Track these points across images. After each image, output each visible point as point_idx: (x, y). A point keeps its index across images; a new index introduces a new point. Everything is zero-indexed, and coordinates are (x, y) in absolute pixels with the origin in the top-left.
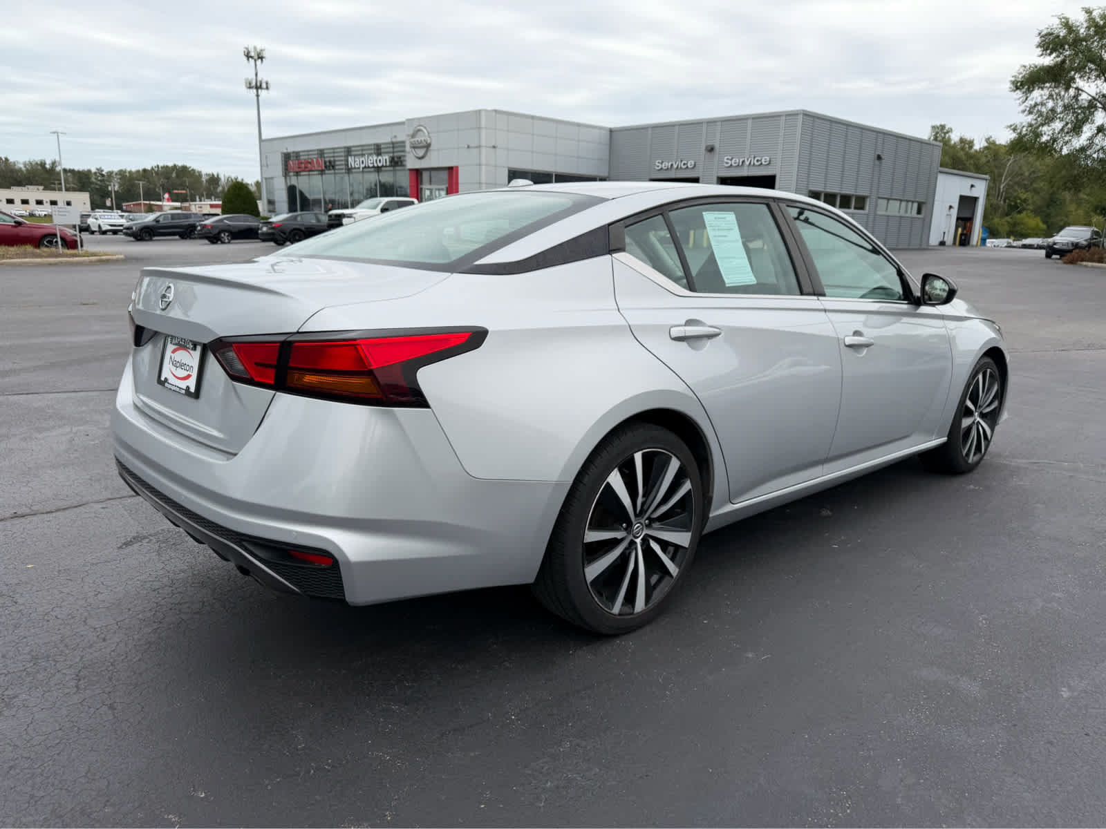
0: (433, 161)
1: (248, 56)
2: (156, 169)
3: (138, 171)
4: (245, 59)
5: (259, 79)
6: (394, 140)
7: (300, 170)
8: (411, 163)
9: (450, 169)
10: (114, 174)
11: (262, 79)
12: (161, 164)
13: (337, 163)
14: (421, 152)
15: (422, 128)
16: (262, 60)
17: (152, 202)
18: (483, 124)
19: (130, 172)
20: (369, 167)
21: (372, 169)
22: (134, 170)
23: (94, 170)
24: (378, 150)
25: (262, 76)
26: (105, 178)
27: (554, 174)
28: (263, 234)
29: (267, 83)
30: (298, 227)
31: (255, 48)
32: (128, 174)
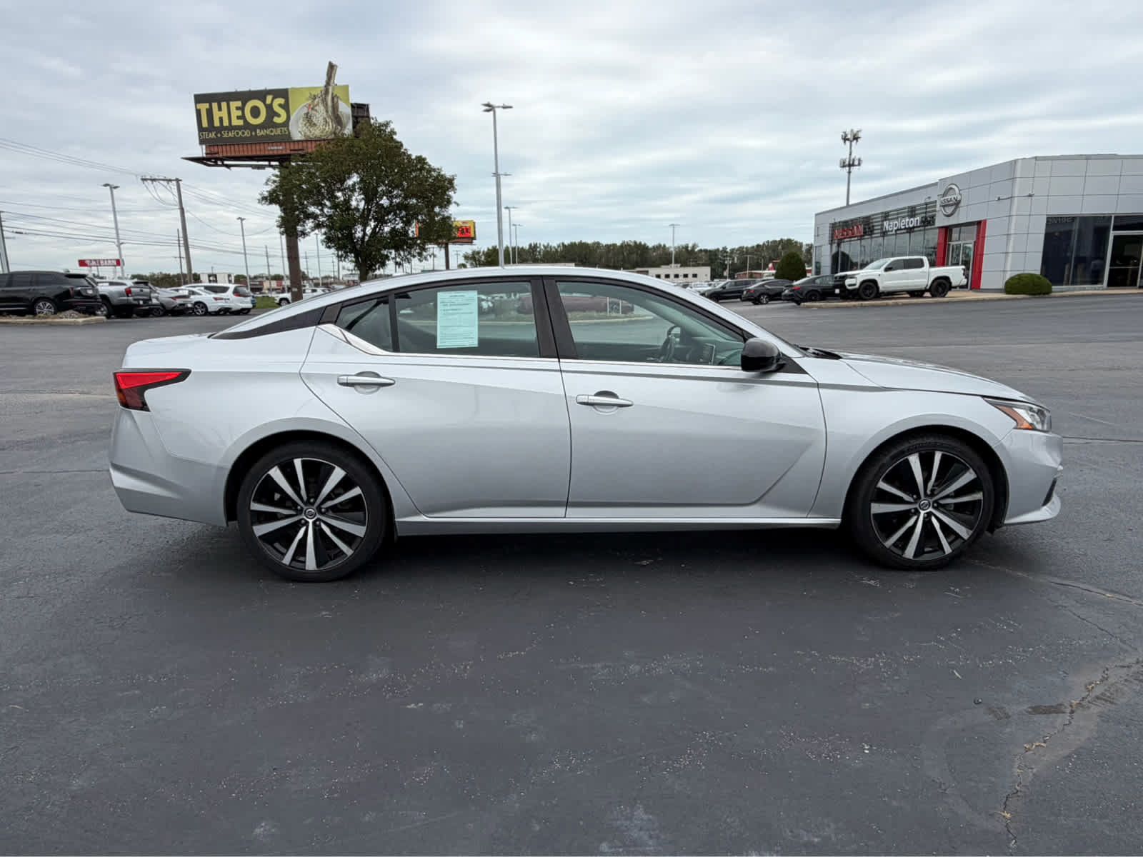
0: (962, 217)
1: (845, 139)
2: (767, 244)
3: (753, 247)
4: (842, 141)
5: (853, 156)
6: (928, 201)
7: (843, 237)
8: (941, 221)
9: (979, 223)
10: (735, 251)
11: (855, 157)
12: (771, 240)
13: (875, 228)
14: (949, 210)
15: (954, 187)
16: (857, 141)
17: (753, 271)
18: (1018, 174)
19: (747, 248)
20: (901, 229)
21: (905, 231)
22: (749, 246)
23: (721, 249)
24: (912, 212)
25: (855, 155)
26: (728, 254)
27: (1113, 216)
28: (785, 295)
29: (859, 160)
30: (816, 289)
31: (852, 131)
32: (744, 250)
